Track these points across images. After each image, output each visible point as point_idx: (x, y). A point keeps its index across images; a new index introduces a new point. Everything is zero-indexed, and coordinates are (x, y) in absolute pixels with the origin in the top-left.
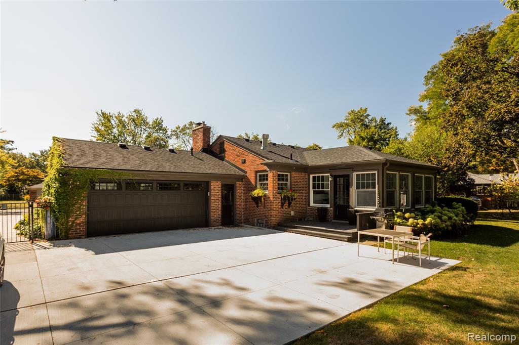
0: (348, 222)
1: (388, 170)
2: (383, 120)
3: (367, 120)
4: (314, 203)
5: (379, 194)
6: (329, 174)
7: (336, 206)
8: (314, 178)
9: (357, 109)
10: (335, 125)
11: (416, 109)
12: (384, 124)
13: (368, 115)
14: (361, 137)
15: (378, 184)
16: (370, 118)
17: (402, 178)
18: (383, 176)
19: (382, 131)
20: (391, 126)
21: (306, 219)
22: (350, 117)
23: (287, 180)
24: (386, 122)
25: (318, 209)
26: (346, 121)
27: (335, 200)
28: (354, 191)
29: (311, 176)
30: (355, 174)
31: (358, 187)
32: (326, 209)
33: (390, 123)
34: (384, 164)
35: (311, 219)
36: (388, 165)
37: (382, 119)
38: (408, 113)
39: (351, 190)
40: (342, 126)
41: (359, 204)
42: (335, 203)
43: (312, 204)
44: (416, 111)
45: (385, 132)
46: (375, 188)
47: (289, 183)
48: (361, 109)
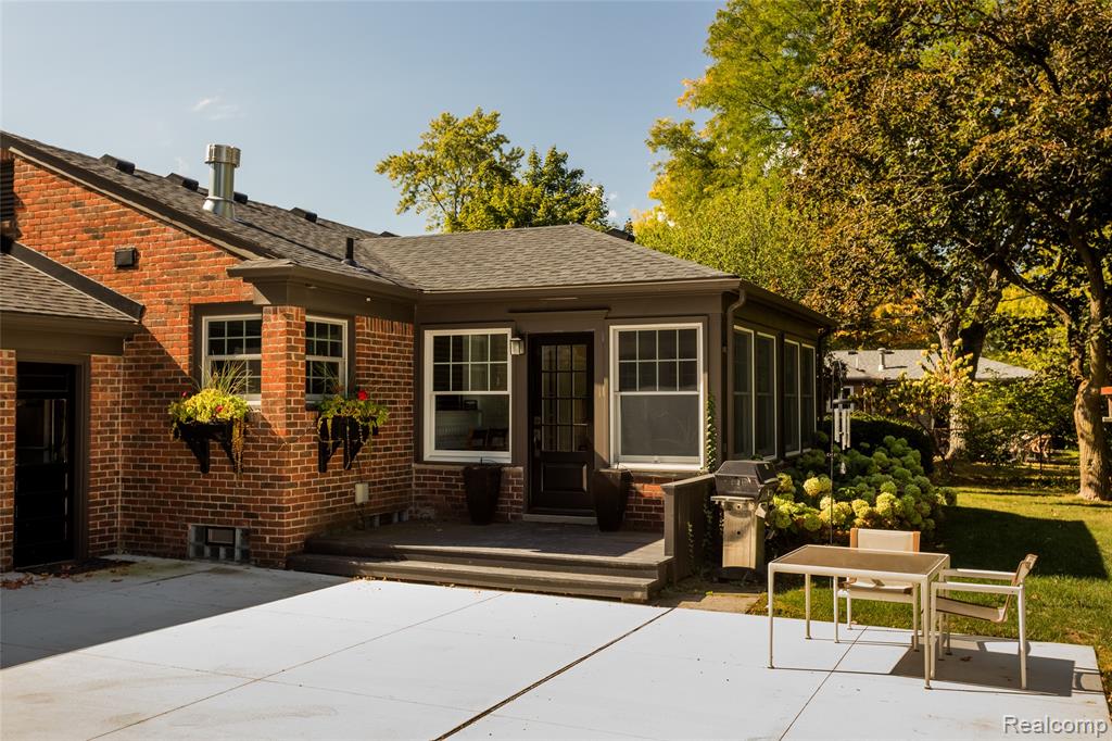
0: (593, 520)
1: (739, 320)
2: (557, 160)
3: (496, 154)
4: (437, 448)
5: (711, 407)
6: (508, 331)
7: (538, 460)
8: (440, 343)
9: (461, 117)
10: (388, 164)
11: (675, 132)
12: (562, 172)
13: (501, 139)
14: (491, 210)
15: (708, 369)
16: (506, 149)
18: (724, 343)
19: (556, 196)
20: (582, 181)
21: (406, 517)
22: (441, 140)
23: (336, 350)
24: (569, 167)
25: (469, 470)
26: (427, 154)
27: (531, 436)
28: (609, 397)
29: (429, 336)
30: (615, 330)
31: (626, 383)
32: (496, 471)
33: (580, 173)
34: (729, 297)
35: (429, 512)
36: (742, 300)
37: (554, 154)
38: (652, 139)
39: (599, 391)
40: (413, 168)
41: (629, 448)
42: (533, 446)
43: (430, 452)
44: (676, 138)
45: (566, 200)
46: (689, 381)
47: (343, 362)
48: (480, 116)
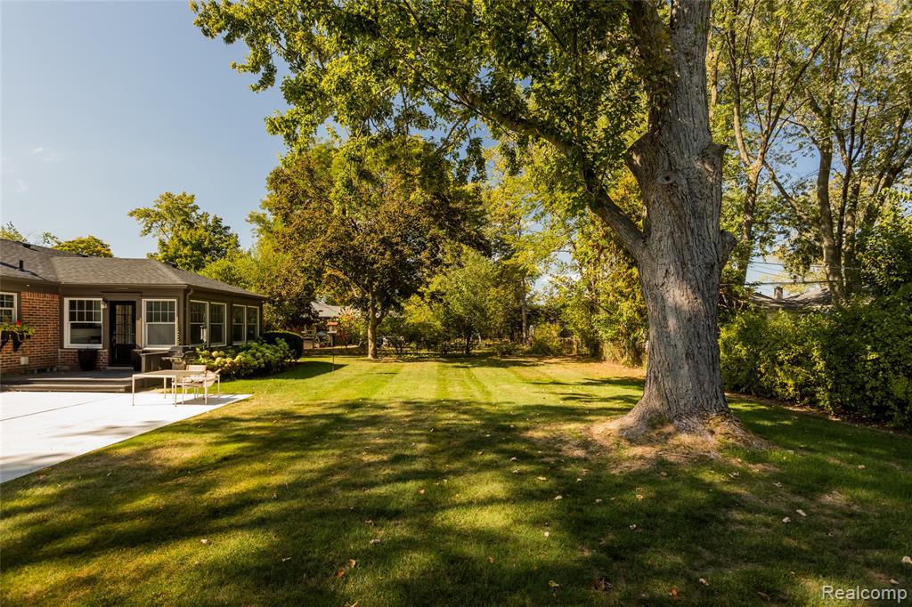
1: (192, 297)
2: (217, 221)
3: (193, 214)
4: (71, 343)
5: (179, 328)
6: (101, 299)
7: (113, 347)
8: (72, 304)
9: (177, 193)
10: (135, 212)
11: (258, 217)
12: (220, 226)
13: (195, 208)
14: (181, 240)
15: (178, 316)
16: (200, 212)
17: (213, 309)
18: (185, 306)
19: (216, 236)
20: (230, 232)
21: (55, 369)
22: (164, 204)
23: (10, 305)
24: (224, 224)
25: (80, 351)
26: (156, 209)
27: (111, 338)
28: (142, 325)
29: (67, 301)
30: (144, 301)
31: (149, 319)
32: (95, 351)
33: (228, 228)
35: (66, 368)
36: (192, 291)
37: (215, 218)
38: (249, 219)
39: (138, 322)
40: (149, 216)
41: (151, 342)
42: (112, 342)
43: (67, 344)
44: (259, 219)
45: (220, 239)
46: (173, 320)
47: (15, 310)
48: (185, 195)
